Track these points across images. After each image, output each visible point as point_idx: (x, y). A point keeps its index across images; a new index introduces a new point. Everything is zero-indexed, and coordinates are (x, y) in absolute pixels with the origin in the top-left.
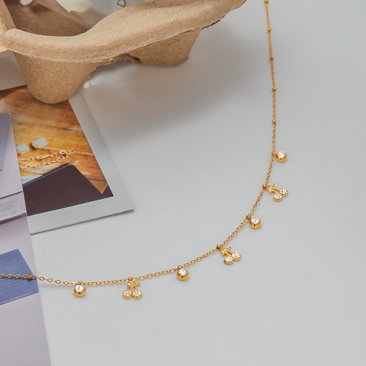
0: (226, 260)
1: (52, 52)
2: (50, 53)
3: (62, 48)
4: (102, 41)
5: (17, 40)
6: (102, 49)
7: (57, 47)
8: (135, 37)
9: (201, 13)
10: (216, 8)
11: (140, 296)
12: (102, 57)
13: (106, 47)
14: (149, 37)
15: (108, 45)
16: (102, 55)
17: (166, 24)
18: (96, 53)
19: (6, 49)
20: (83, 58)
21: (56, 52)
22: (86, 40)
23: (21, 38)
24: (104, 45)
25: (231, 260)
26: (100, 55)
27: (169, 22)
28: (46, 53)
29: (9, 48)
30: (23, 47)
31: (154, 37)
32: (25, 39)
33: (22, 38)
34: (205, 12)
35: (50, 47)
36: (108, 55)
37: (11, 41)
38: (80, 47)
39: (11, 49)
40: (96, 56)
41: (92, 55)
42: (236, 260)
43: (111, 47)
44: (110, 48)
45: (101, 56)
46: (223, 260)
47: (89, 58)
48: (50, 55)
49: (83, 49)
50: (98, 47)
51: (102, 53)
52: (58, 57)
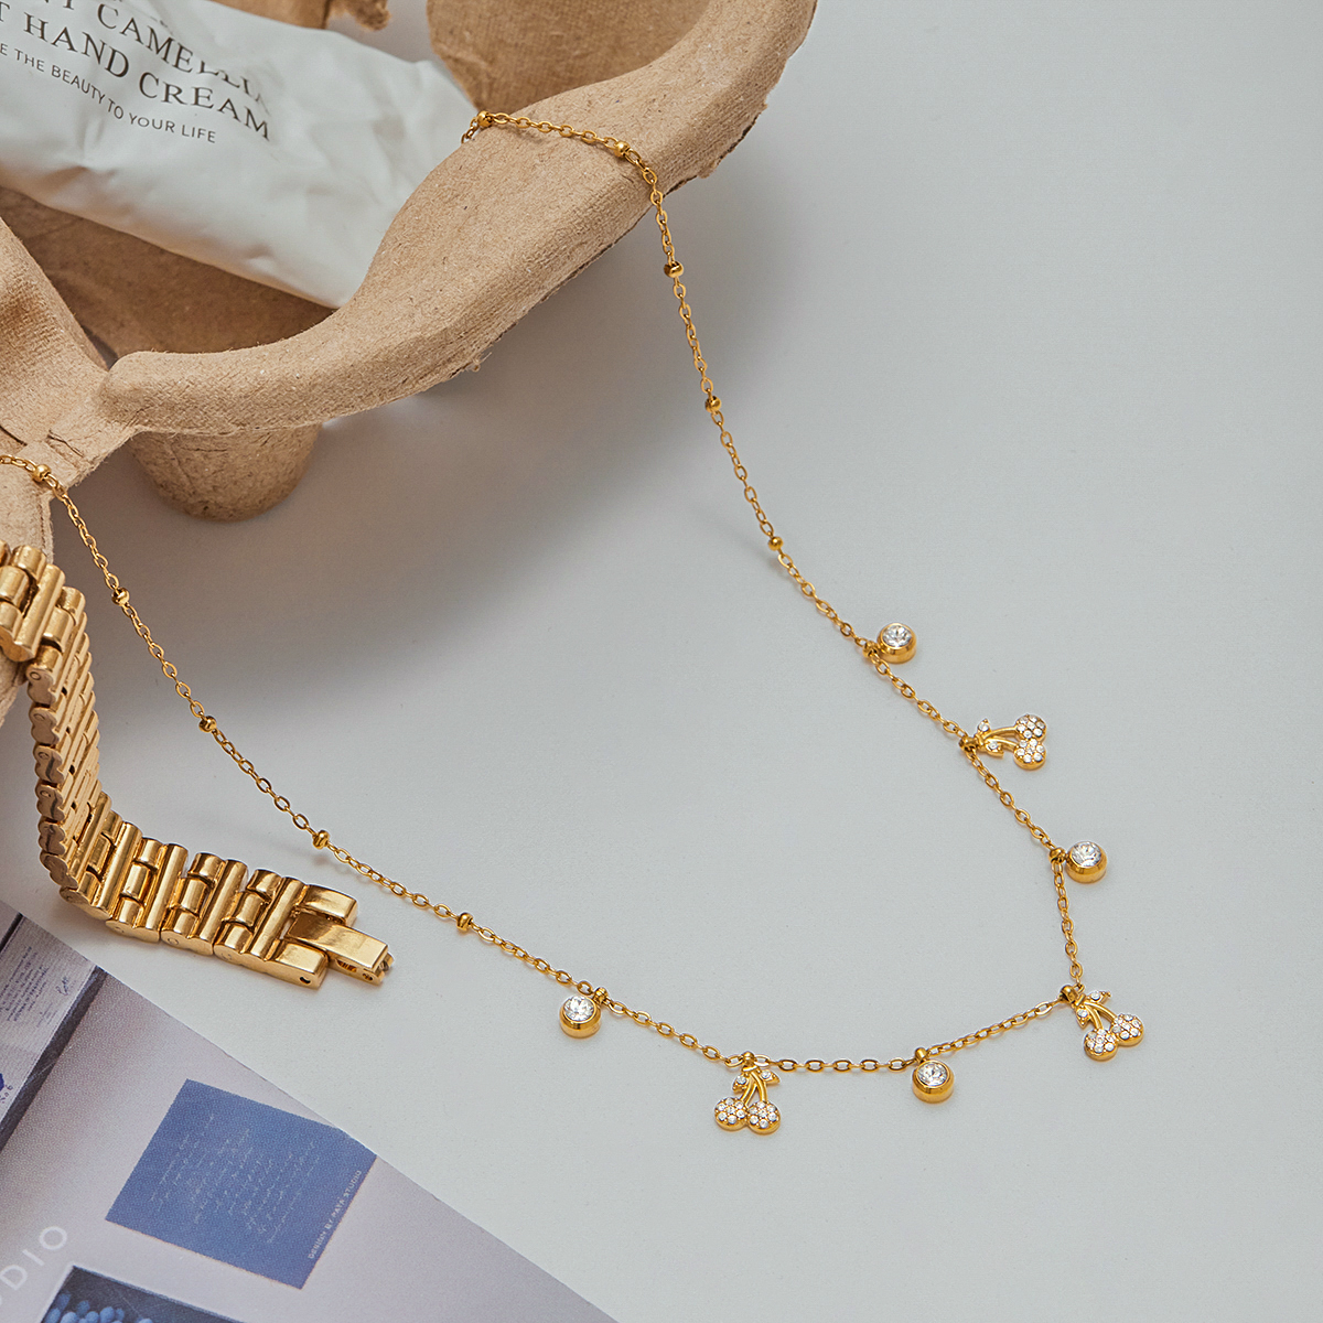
0: (1091, 1044)
1: (290, 401)
2: (282, 407)
3: (320, 380)
4: (437, 316)
5: (160, 395)
6: (443, 339)
7: (301, 381)
8: (533, 265)
9: (706, 116)
10: (745, 82)
11: (773, 1126)
12: (450, 366)
13: (457, 330)
14: (573, 250)
15: (460, 321)
16: (449, 360)
17: (613, 188)
18: (428, 362)
19: (128, 433)
20: (392, 387)
21: (301, 397)
22: (387, 328)
23: (172, 383)
24: (448, 325)
25: (1109, 1046)
26: (440, 362)
27: (621, 178)
28: (270, 411)
29: (136, 427)
30: (188, 410)
31: (586, 243)
32: (187, 383)
33: (175, 384)
34: (718, 106)
35: (279, 386)
36: (465, 352)
37: (141, 400)
38: (376, 357)
39: (145, 425)
40: (431, 370)
41: (418, 371)
42: (1125, 1043)
43: (470, 325)
44: (466, 331)
45: (444, 364)
46: (1083, 1045)
47: (411, 382)
48: (282, 411)
49: (386, 362)
50: (431, 340)
51: (448, 352)
52: (310, 412)
